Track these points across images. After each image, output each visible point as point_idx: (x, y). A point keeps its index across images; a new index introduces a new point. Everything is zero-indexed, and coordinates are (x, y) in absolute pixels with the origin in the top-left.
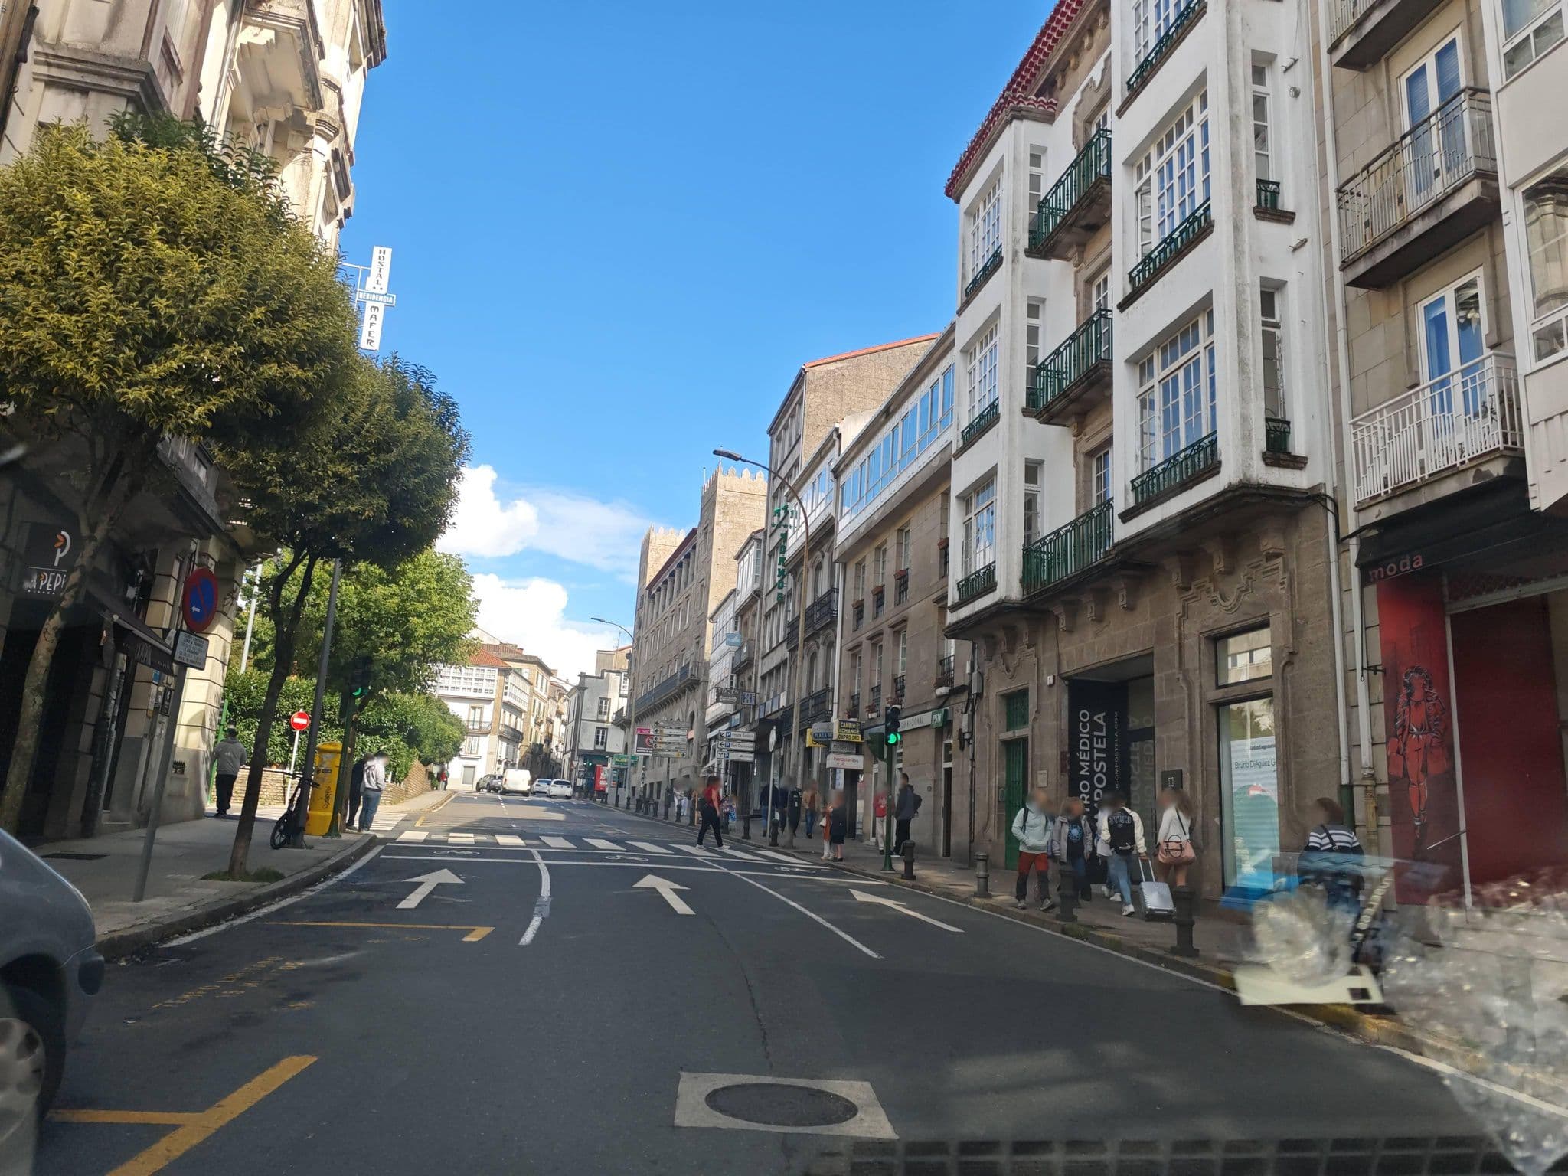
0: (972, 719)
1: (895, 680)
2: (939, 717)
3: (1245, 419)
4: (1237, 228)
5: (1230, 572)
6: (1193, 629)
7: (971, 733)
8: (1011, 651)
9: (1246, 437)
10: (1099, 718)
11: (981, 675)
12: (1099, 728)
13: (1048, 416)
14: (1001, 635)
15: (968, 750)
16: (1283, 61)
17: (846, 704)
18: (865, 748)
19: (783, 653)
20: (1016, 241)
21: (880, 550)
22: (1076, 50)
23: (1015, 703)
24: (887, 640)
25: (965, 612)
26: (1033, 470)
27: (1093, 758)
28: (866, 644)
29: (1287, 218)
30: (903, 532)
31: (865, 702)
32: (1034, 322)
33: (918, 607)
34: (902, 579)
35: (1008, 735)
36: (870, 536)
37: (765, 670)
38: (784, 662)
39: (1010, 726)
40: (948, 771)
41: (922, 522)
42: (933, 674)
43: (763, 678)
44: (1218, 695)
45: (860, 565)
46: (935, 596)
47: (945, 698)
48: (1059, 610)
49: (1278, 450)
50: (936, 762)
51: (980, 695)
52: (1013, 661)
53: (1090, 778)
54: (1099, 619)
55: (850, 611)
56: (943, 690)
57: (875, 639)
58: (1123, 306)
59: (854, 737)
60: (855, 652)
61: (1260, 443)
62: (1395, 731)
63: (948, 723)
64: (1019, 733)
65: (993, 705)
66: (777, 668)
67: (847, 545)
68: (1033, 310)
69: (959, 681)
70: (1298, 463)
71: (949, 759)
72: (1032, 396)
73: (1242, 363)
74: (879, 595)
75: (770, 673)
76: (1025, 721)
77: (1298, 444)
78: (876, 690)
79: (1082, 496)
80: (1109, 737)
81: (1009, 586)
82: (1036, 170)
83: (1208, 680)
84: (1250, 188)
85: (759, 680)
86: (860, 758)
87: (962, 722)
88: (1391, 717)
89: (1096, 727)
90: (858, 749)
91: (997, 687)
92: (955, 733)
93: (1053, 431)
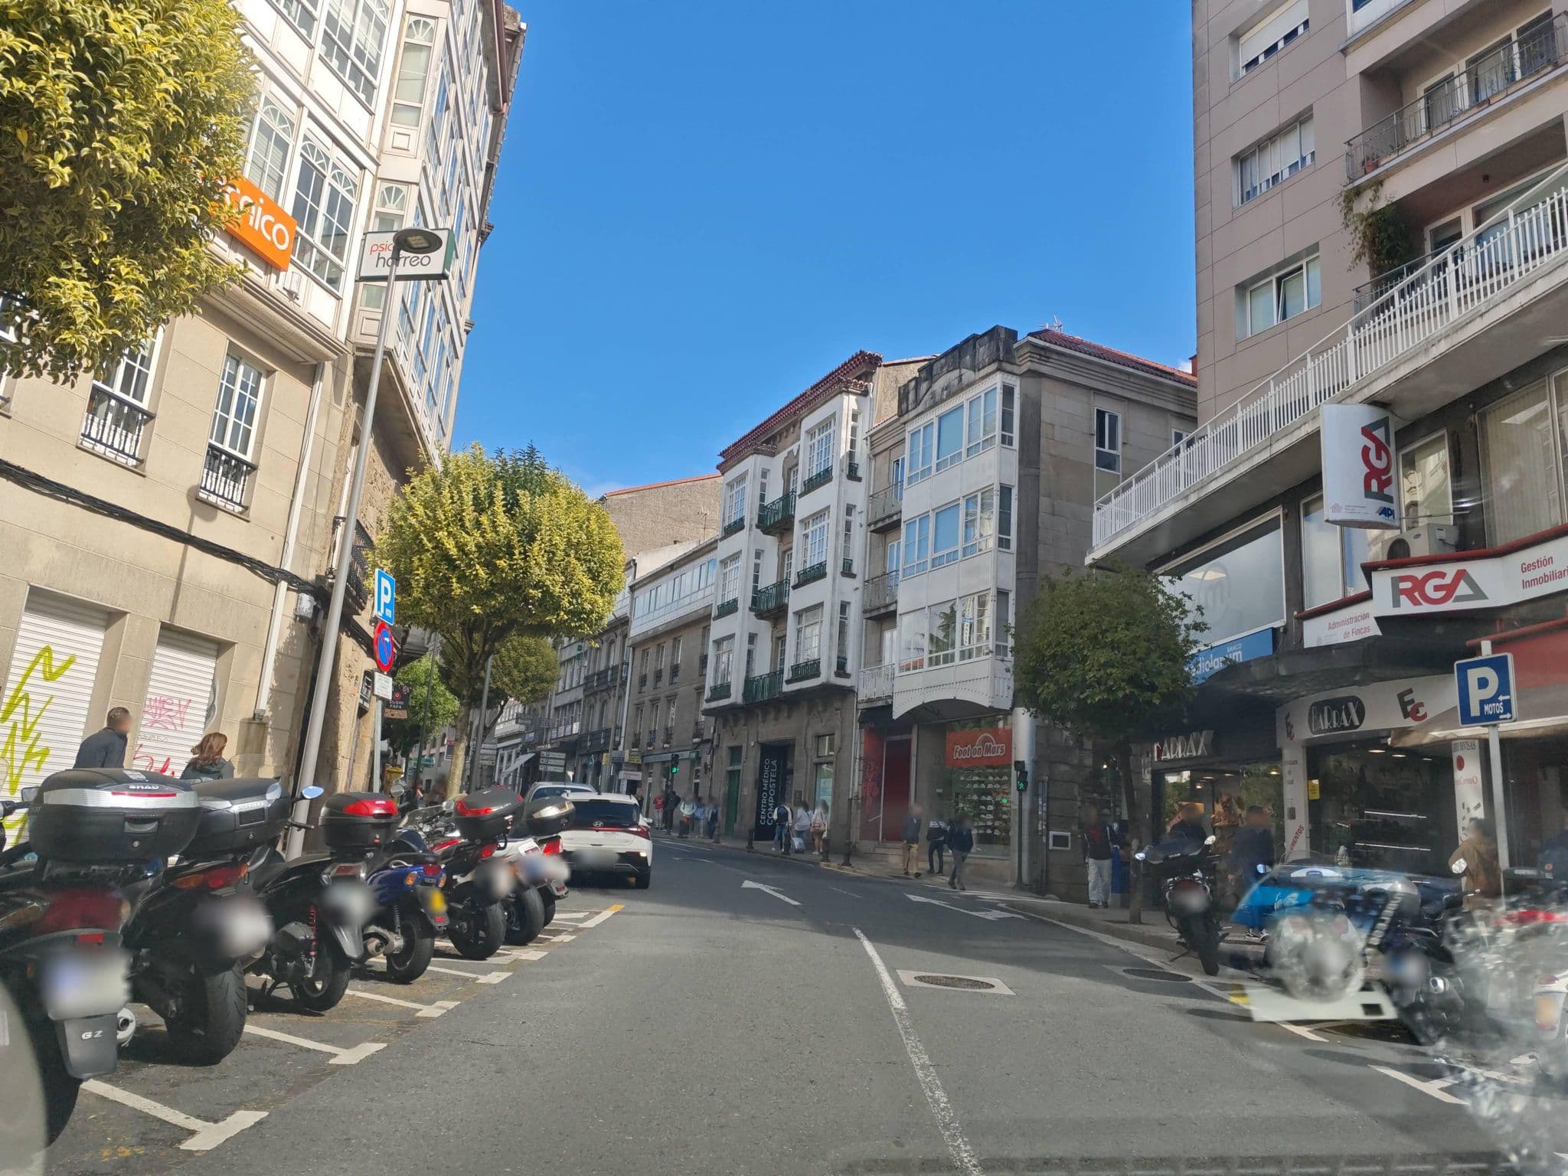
0: (712, 757)
1: (667, 729)
2: (694, 755)
3: (830, 658)
4: (834, 579)
5: (825, 710)
6: (810, 733)
7: (712, 765)
8: (736, 726)
9: (829, 666)
10: (774, 763)
11: (719, 735)
12: (774, 767)
13: (760, 616)
14: (731, 718)
15: (709, 774)
16: (858, 509)
17: (631, 739)
18: (643, 767)
19: (579, 694)
20: (751, 520)
21: (660, 647)
22: (787, 429)
23: (735, 752)
24: (662, 705)
25: (714, 704)
26: (752, 638)
27: (769, 783)
28: (648, 704)
29: (854, 576)
30: (676, 640)
31: (645, 740)
32: (758, 561)
33: (685, 690)
34: (675, 670)
35: (730, 768)
36: (655, 638)
37: (559, 704)
38: (579, 702)
39: (732, 763)
40: (697, 785)
41: (689, 642)
42: (692, 729)
43: (557, 709)
44: (816, 760)
45: (645, 652)
46: (695, 686)
47: (699, 744)
48: (759, 712)
49: (841, 670)
50: (690, 779)
51: (717, 746)
52: (736, 730)
53: (767, 791)
54: (776, 719)
55: (636, 679)
56: (696, 740)
57: (654, 702)
58: (795, 587)
59: (637, 760)
60: (639, 707)
61: (834, 668)
62: (865, 779)
63: (698, 758)
64: (736, 768)
65: (724, 753)
66: (571, 704)
67: (638, 639)
68: (758, 555)
69: (706, 736)
70: (848, 676)
71: (697, 777)
72: (754, 601)
73: (831, 636)
74: (658, 675)
75: (564, 707)
76: (739, 761)
77: (849, 669)
78: (653, 733)
79: (773, 661)
80: (778, 773)
81: (736, 696)
82: (764, 481)
83: (812, 753)
84: (840, 563)
85: (552, 711)
86: (640, 773)
87: (706, 758)
88: (864, 775)
89: (772, 767)
90: (639, 768)
91: (727, 743)
92: (702, 764)
93: (763, 622)
